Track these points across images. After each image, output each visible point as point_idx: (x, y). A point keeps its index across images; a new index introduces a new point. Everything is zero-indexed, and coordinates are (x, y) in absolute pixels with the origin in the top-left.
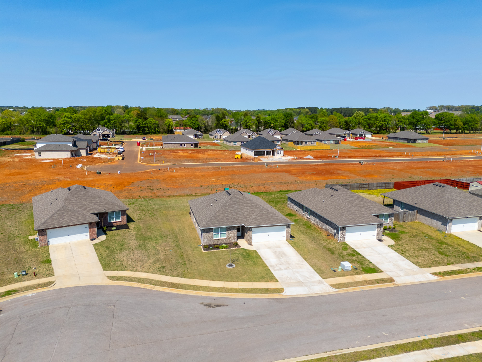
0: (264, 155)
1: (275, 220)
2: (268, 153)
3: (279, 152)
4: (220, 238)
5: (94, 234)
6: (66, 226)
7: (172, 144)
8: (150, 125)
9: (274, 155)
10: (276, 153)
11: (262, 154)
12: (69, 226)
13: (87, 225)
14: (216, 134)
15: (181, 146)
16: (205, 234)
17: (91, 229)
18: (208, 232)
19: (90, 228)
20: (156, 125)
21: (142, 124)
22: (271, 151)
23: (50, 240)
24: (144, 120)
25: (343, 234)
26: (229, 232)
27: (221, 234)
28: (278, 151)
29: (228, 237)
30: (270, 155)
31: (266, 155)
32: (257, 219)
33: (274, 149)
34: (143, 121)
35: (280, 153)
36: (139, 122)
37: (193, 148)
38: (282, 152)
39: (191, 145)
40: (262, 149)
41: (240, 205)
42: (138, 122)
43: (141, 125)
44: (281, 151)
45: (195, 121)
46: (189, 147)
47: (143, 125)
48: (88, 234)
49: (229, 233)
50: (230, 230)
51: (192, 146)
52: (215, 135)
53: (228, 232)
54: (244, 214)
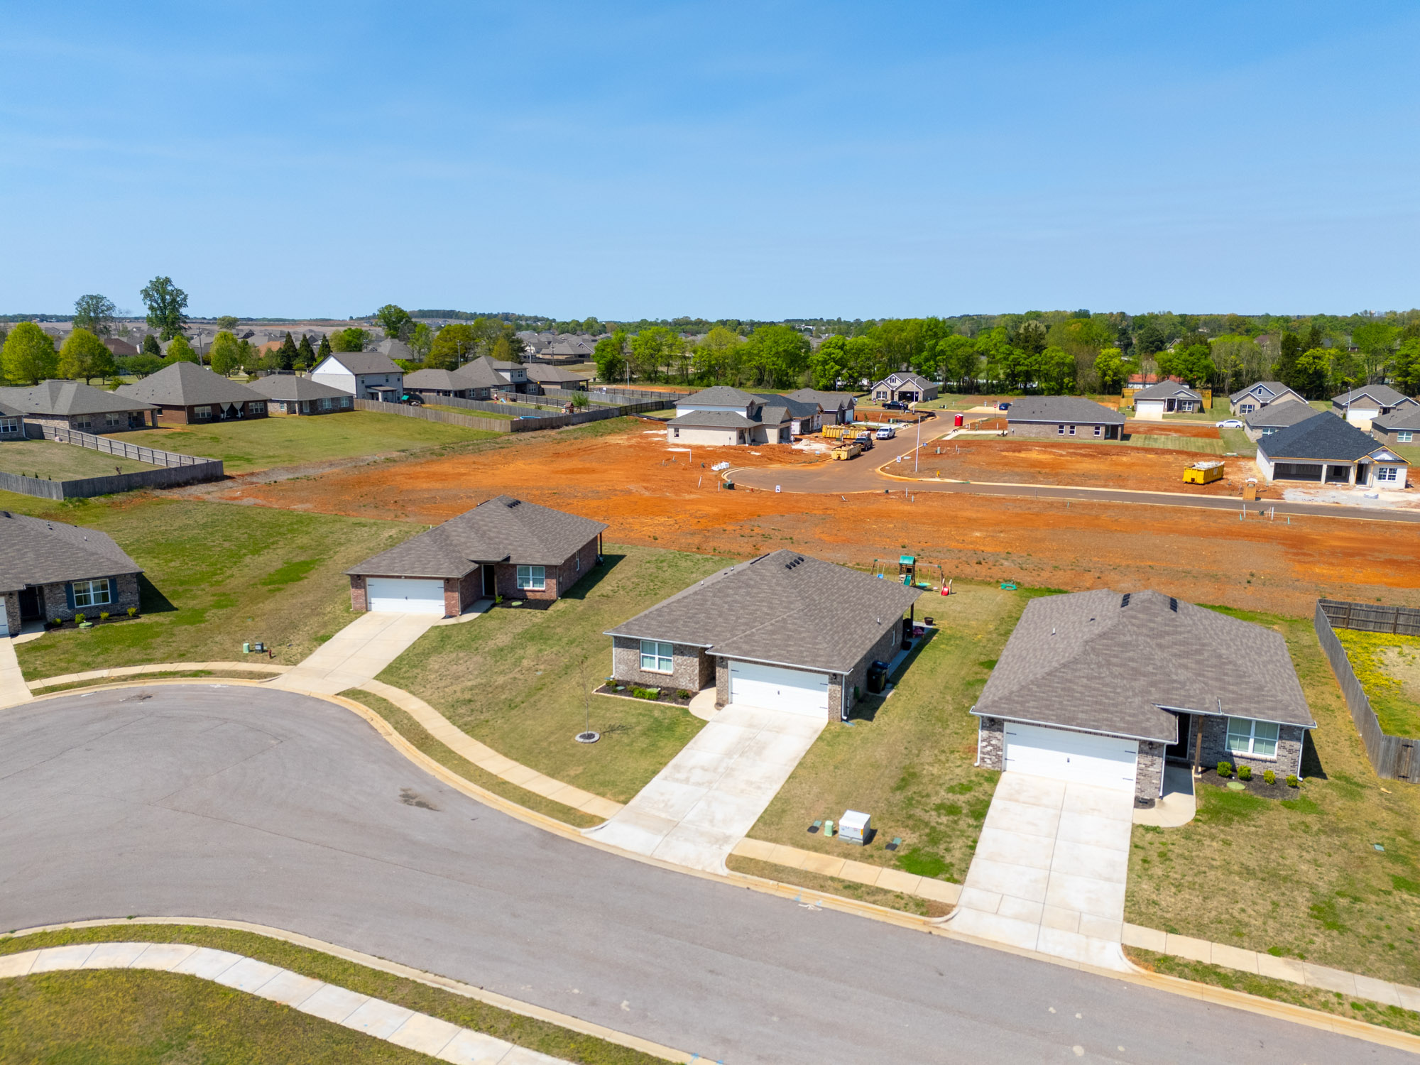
0: (1319, 478)
1: (802, 652)
2: (1338, 474)
3: (1387, 472)
4: (656, 670)
5: (454, 606)
6: (399, 577)
7: (1034, 426)
8: (1047, 367)
9: (1361, 479)
10: (1371, 477)
11: (1311, 473)
12: (406, 577)
13: (441, 583)
14: (1249, 401)
15: (1061, 432)
16: (620, 650)
17: (449, 593)
18: (628, 647)
19: (446, 590)
20: (1066, 369)
21: (1023, 364)
22: (1348, 469)
23: (373, 600)
24: (1031, 353)
25: (993, 742)
26: (680, 659)
27: (660, 659)
28: (1381, 470)
29: (676, 671)
30: (1346, 479)
31: (1328, 479)
32: (756, 638)
33: (1364, 460)
34: (1029, 357)
35: (1392, 478)
36: (1014, 360)
37: (1100, 440)
38: (1402, 473)
39: (1092, 429)
40: (1313, 456)
41: (748, 594)
42: (1012, 357)
43: (1019, 368)
44: (1393, 471)
45: (1198, 355)
46: (1086, 436)
47: (1026, 368)
48: (443, 602)
49: (680, 661)
50: (682, 654)
51: (1097, 433)
52: (1242, 403)
53: (677, 657)
54: (738, 618)
